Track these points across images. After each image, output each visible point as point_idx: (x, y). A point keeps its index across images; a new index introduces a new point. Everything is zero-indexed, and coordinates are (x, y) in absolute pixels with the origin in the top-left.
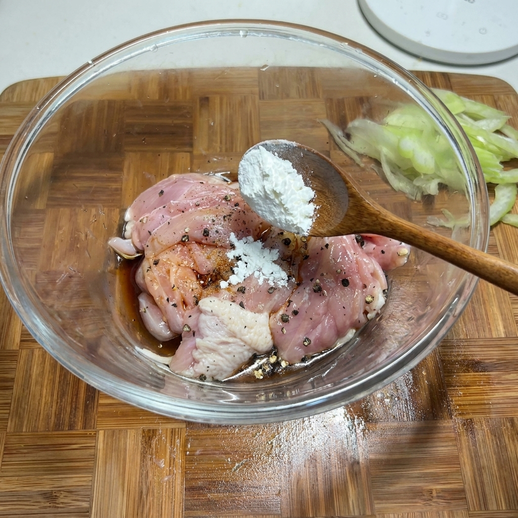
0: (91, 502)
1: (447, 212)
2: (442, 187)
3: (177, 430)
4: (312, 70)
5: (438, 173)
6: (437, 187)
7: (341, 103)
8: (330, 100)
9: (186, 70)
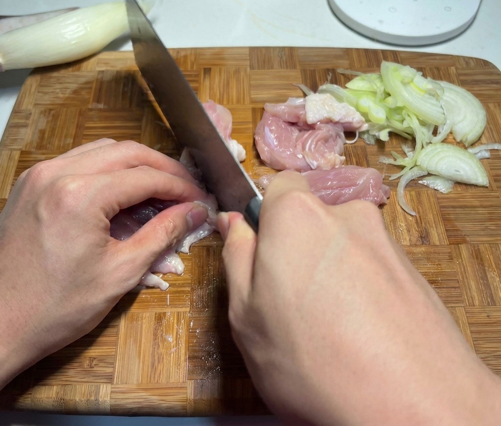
0: (114, 368)
1: (394, 153)
2: (392, 134)
3: (182, 313)
4: (291, 49)
5: (389, 124)
6: (388, 135)
7: (313, 73)
8: (304, 71)
9: (192, 49)
